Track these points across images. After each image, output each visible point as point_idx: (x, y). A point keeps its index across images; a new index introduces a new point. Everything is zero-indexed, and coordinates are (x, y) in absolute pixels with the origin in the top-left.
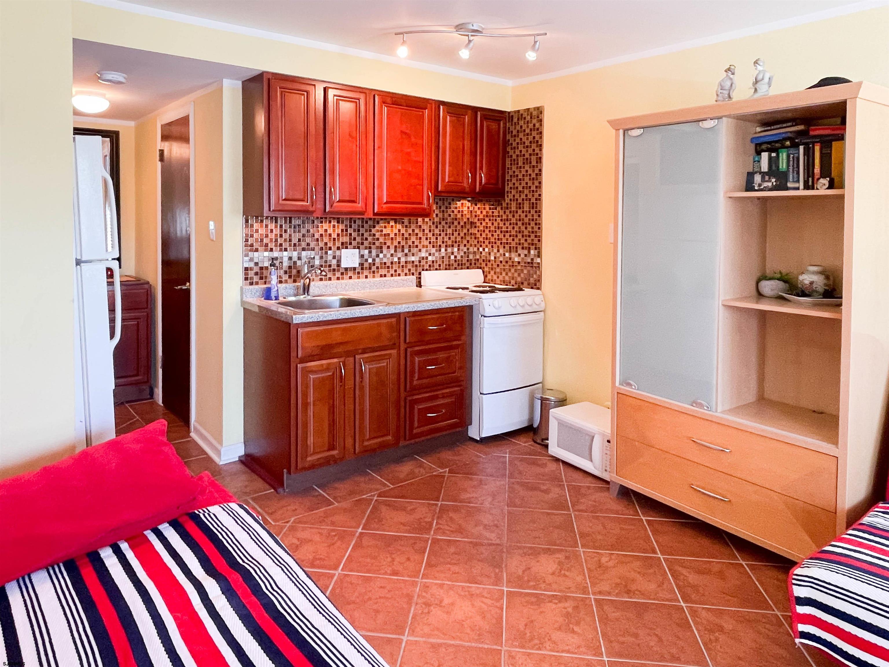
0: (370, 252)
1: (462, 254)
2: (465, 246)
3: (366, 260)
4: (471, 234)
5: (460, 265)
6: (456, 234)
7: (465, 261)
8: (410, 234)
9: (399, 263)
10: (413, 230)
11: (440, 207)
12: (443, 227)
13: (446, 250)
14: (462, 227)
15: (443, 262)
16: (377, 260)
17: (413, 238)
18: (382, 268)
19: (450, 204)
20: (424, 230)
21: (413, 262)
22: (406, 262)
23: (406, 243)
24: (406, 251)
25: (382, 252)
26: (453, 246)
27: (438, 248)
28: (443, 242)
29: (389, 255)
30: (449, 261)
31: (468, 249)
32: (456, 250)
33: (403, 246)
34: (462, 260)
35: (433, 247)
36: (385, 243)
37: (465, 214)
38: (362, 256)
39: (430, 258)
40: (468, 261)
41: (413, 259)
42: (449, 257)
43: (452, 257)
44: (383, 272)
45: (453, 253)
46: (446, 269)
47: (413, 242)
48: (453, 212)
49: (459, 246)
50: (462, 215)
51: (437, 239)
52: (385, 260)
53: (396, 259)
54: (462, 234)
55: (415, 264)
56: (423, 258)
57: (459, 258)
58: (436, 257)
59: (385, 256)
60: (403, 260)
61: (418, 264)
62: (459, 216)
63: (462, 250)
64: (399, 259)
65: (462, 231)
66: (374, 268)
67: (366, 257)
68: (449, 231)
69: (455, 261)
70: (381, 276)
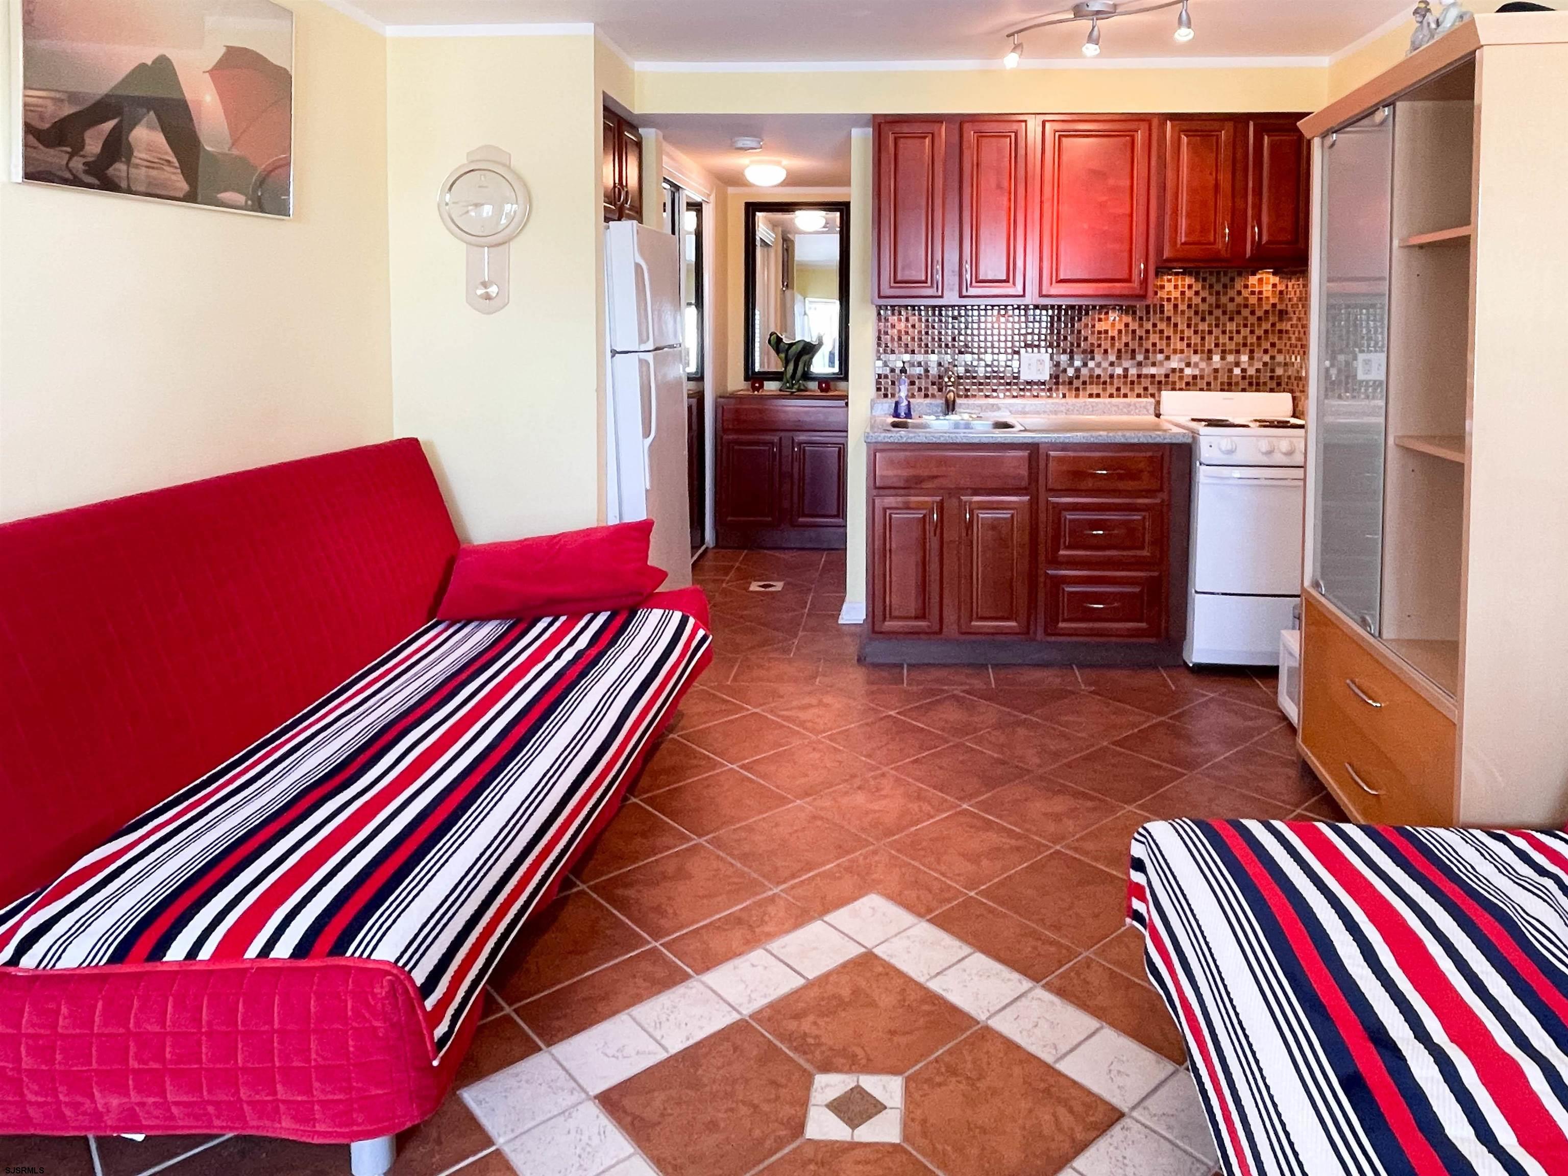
1: (1260, 365)
2: (1266, 351)
3: (1065, 371)
4: (1280, 331)
5: (1254, 384)
6: (1245, 332)
7: (1265, 377)
8: (1148, 332)
9: (1126, 376)
10: (1155, 325)
11: (1211, 286)
12: (1217, 319)
13: (1223, 358)
14: (1259, 319)
15: (1216, 378)
16: (1084, 371)
17: (1155, 338)
18: (1091, 383)
19: (1232, 280)
20: (1176, 325)
21: (1153, 376)
22: (1139, 376)
23: (1140, 345)
24: (1140, 357)
25: (1093, 359)
26: (1238, 352)
27: (1205, 356)
28: (1217, 345)
29: (1105, 364)
30: (1230, 377)
31: (1273, 358)
32: (1244, 358)
33: (1133, 351)
34: (1258, 378)
35: (1196, 352)
36: (1099, 346)
37: (1267, 298)
38: (1058, 364)
39: (1188, 371)
40: (1272, 378)
41: (1153, 370)
42: (1230, 371)
43: (1237, 371)
44: (1095, 389)
45: (1237, 364)
46: (1222, 390)
47: (1154, 345)
48: (1239, 293)
49: (1252, 351)
50: (1260, 299)
51: (1203, 339)
52: (1098, 371)
53: (1119, 371)
54: (1259, 332)
55: (1157, 379)
56: (1174, 370)
57: (1251, 371)
58: (1202, 370)
59: (1099, 365)
60: (1133, 371)
61: (1163, 379)
62: (1253, 300)
63: (1261, 359)
64: (1126, 370)
65: (1260, 326)
66: (1076, 383)
67: (1062, 366)
68: (1231, 326)
69: (1244, 378)
70: (1091, 396)
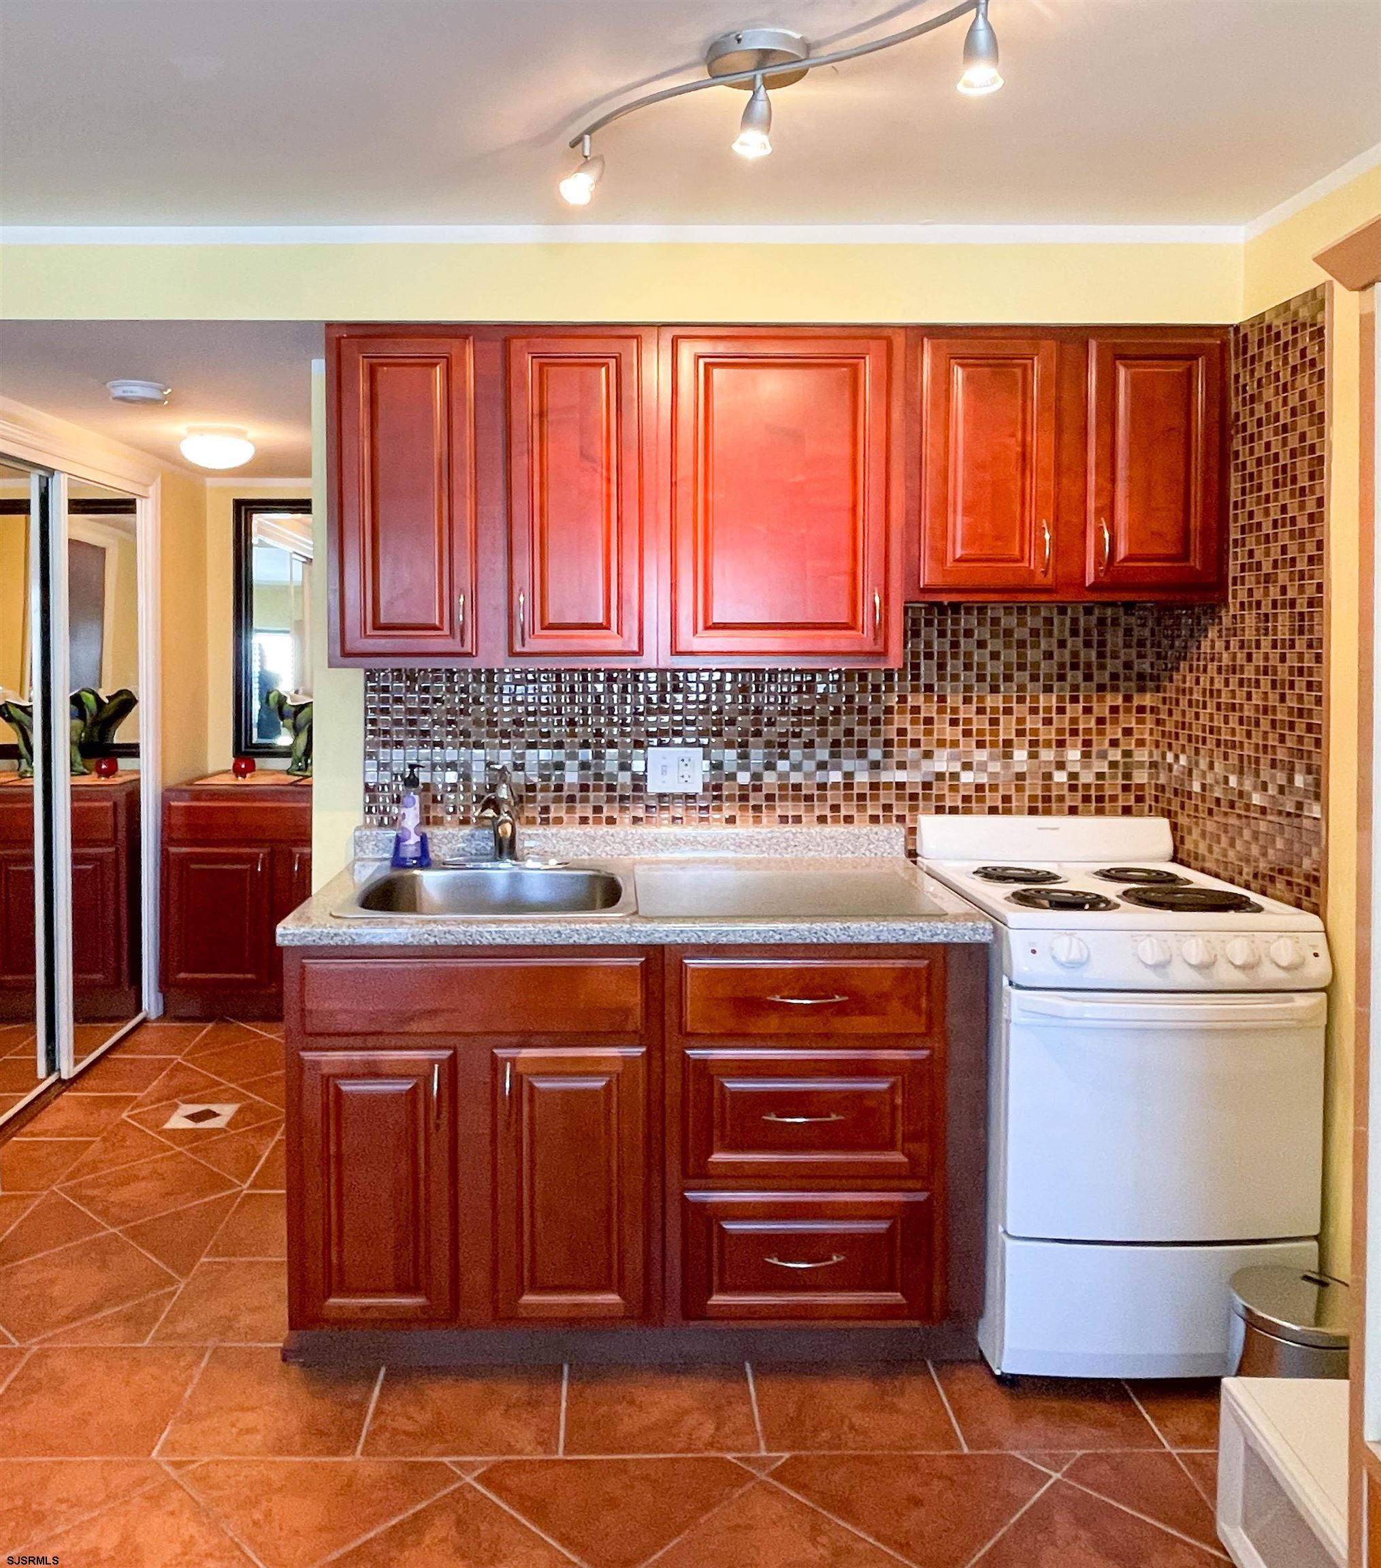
0: (744, 756)
1: (1101, 767)
2: (1114, 743)
3: (732, 777)
4: (1141, 709)
5: (1092, 801)
6: (1074, 710)
8: (889, 710)
9: (849, 786)
10: (902, 699)
12: (1021, 688)
13: (1033, 756)
16: (770, 778)
18: (784, 798)
20: (942, 698)
21: (901, 786)
22: (874, 786)
23: (876, 733)
24: (875, 754)
25: (784, 757)
26: (1061, 744)
27: (999, 751)
28: (1020, 733)
29: (810, 766)
30: (1047, 788)
31: (1127, 754)
32: (1073, 755)
33: (862, 743)
34: (1099, 788)
35: (980, 745)
36: (798, 734)
39: (967, 777)
40: (1126, 792)
41: (901, 776)
42: (1048, 776)
43: (1060, 777)
44: (790, 808)
45: (1061, 765)
46: (1034, 812)
47: (902, 732)
49: (1088, 744)
51: (994, 722)
52: (796, 778)
53: (836, 777)
54: (1101, 710)
55: (909, 791)
56: (940, 776)
57: (1087, 777)
58: (993, 775)
59: (796, 767)
60: (862, 778)
61: (920, 792)
63: (1105, 756)
64: (849, 775)
66: (755, 799)
67: (727, 769)
68: (1048, 701)
69: (1073, 788)
70: (784, 819)
